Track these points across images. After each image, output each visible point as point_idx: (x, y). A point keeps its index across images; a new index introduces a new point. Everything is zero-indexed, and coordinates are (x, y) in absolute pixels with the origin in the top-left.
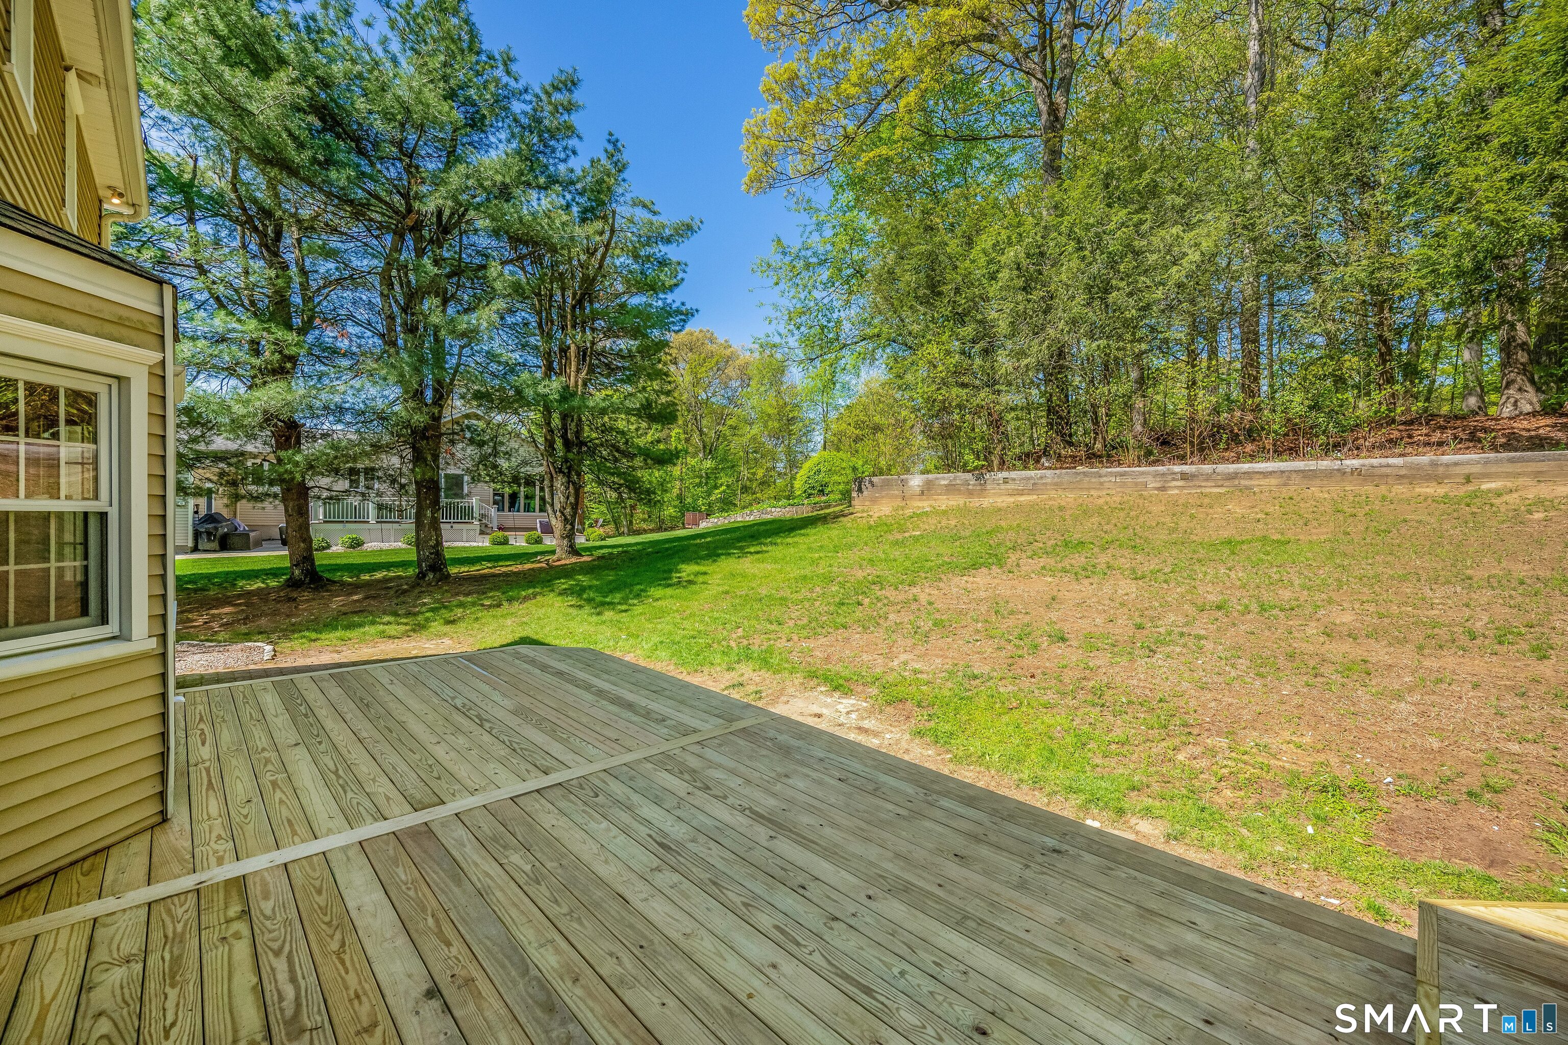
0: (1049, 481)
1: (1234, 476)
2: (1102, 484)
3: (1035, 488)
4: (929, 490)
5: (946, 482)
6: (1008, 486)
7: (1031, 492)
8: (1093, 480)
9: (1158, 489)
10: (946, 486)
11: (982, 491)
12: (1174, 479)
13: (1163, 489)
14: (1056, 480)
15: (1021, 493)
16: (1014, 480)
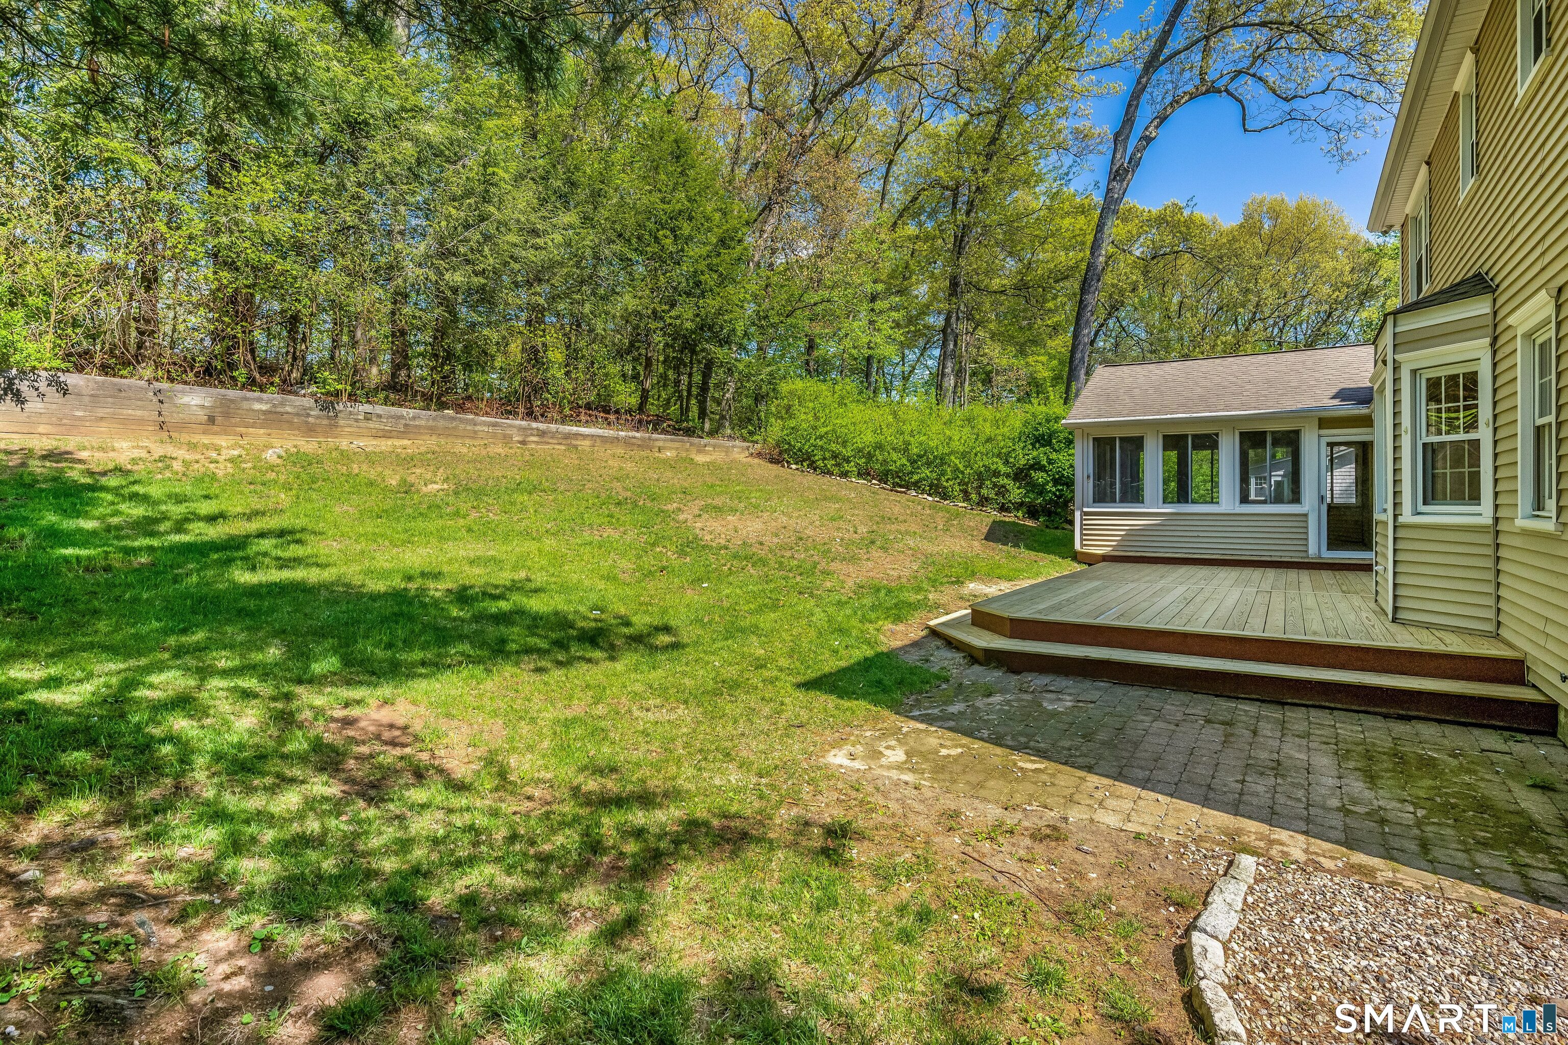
0: (423, 423)
1: (568, 436)
2: (475, 432)
3: (407, 431)
4: (227, 415)
5: (264, 407)
6: (371, 425)
7: (401, 435)
8: (469, 428)
9: (520, 442)
10: (265, 413)
11: (333, 427)
12: (532, 435)
13: (523, 443)
14: (431, 423)
15: (387, 435)
16: (379, 416)
